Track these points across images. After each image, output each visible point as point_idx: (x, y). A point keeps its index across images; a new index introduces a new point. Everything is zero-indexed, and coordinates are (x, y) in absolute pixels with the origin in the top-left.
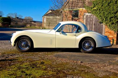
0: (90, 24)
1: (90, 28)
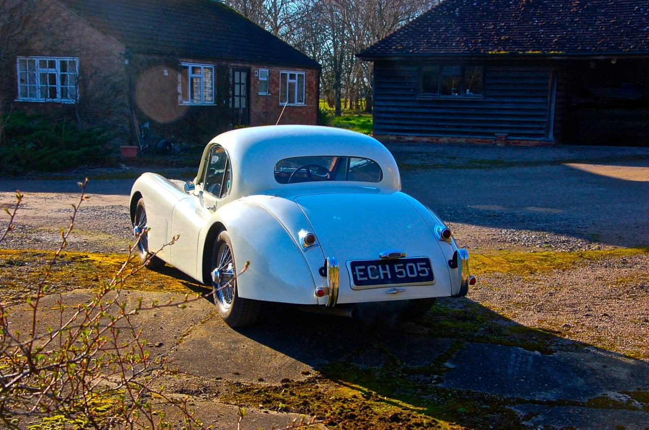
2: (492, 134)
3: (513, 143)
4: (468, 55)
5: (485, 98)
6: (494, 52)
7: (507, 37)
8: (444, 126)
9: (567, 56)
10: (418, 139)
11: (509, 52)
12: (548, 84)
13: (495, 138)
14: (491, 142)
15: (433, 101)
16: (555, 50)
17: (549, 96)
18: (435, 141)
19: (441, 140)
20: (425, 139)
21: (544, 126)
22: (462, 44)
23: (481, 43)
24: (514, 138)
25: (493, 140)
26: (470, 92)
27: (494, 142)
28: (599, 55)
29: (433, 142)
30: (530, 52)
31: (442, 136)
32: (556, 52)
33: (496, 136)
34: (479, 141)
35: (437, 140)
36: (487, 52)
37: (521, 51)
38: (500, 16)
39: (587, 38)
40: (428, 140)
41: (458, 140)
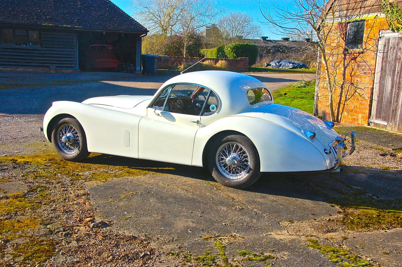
0: (394, 71)
1: (392, 87)
2: (48, 67)
3: (59, 71)
4: (31, 25)
5: (42, 48)
6: (46, 24)
7: (50, 17)
8: (19, 62)
9: (83, 29)
10: (4, 69)
11: (54, 25)
12: (74, 42)
13: (49, 68)
14: (47, 71)
15: (11, 48)
16: (78, 26)
17: (75, 48)
18: (14, 70)
19: (18, 70)
20: (8, 69)
21: (74, 63)
22: (26, 19)
23: (36, 19)
24: (59, 69)
25: (48, 70)
26: (32, 44)
27: (49, 71)
28: (98, 30)
29: (13, 71)
30: (65, 26)
31: (19, 67)
32: (78, 27)
33: (50, 68)
34: (40, 70)
35: (16, 70)
36: (42, 24)
37: (60, 25)
38: (42, 5)
39: (90, 21)
40: (10, 70)
41: (28, 70)
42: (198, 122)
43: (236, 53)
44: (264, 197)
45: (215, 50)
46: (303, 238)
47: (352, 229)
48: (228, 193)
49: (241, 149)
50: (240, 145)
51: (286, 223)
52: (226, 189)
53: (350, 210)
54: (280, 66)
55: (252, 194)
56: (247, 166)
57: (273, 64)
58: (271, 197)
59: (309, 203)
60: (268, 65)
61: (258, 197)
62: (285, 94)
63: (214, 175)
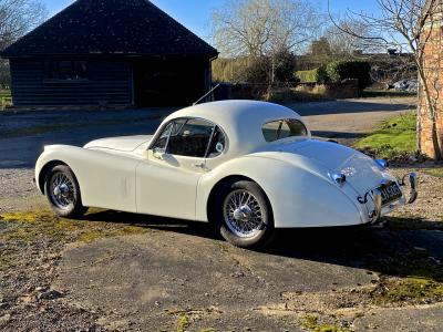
2: (97, 103)
3: (111, 108)
5: (89, 81)
9: (138, 54)
11: (103, 52)
12: (128, 72)
13: (99, 105)
14: (96, 108)
17: (129, 79)
21: (129, 97)
27: (99, 108)
28: (156, 55)
30: (116, 52)
32: (132, 53)
37: (111, 51)
41: (75, 108)
42: (202, 166)
43: (340, 73)
44: (279, 261)
45: (315, 71)
46: (301, 314)
47: (379, 303)
48: (235, 256)
49: (252, 198)
50: (251, 194)
51: (291, 294)
52: (236, 249)
53: (392, 279)
54: (407, 87)
55: (266, 257)
56: (260, 220)
57: (397, 85)
58: (291, 261)
59: (338, 269)
60: (391, 87)
61: (271, 261)
62: (395, 125)
63: (223, 232)
